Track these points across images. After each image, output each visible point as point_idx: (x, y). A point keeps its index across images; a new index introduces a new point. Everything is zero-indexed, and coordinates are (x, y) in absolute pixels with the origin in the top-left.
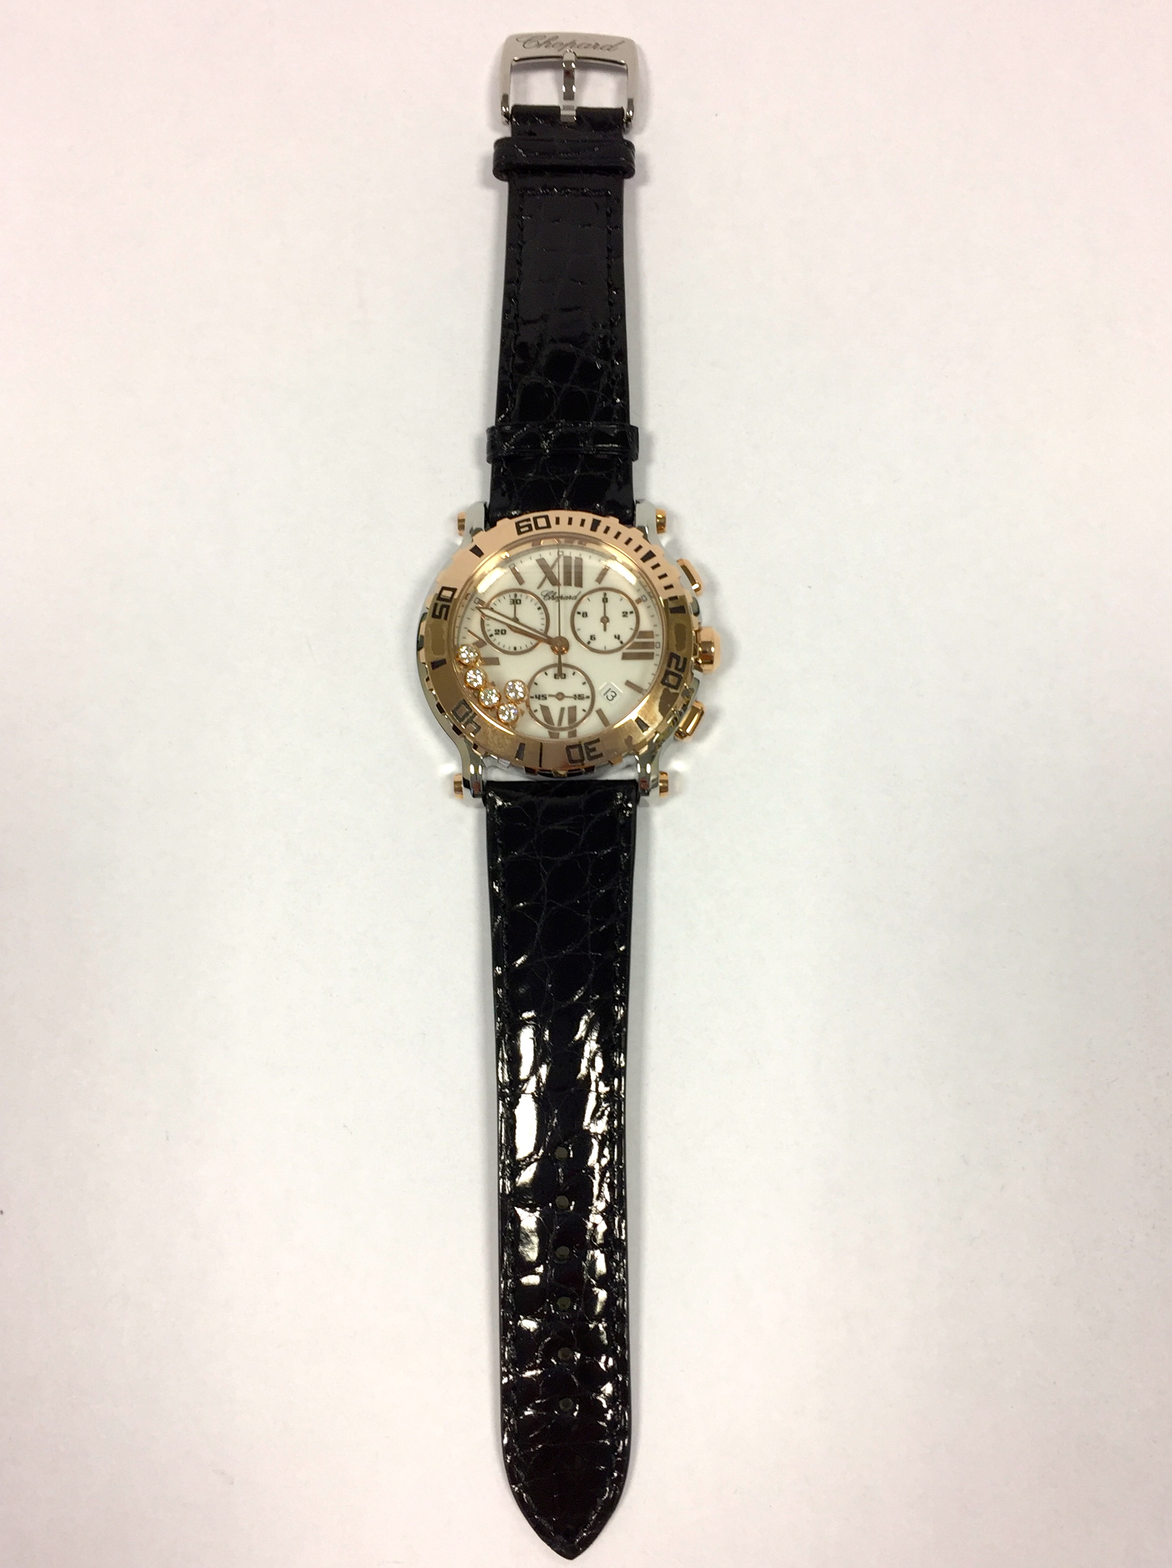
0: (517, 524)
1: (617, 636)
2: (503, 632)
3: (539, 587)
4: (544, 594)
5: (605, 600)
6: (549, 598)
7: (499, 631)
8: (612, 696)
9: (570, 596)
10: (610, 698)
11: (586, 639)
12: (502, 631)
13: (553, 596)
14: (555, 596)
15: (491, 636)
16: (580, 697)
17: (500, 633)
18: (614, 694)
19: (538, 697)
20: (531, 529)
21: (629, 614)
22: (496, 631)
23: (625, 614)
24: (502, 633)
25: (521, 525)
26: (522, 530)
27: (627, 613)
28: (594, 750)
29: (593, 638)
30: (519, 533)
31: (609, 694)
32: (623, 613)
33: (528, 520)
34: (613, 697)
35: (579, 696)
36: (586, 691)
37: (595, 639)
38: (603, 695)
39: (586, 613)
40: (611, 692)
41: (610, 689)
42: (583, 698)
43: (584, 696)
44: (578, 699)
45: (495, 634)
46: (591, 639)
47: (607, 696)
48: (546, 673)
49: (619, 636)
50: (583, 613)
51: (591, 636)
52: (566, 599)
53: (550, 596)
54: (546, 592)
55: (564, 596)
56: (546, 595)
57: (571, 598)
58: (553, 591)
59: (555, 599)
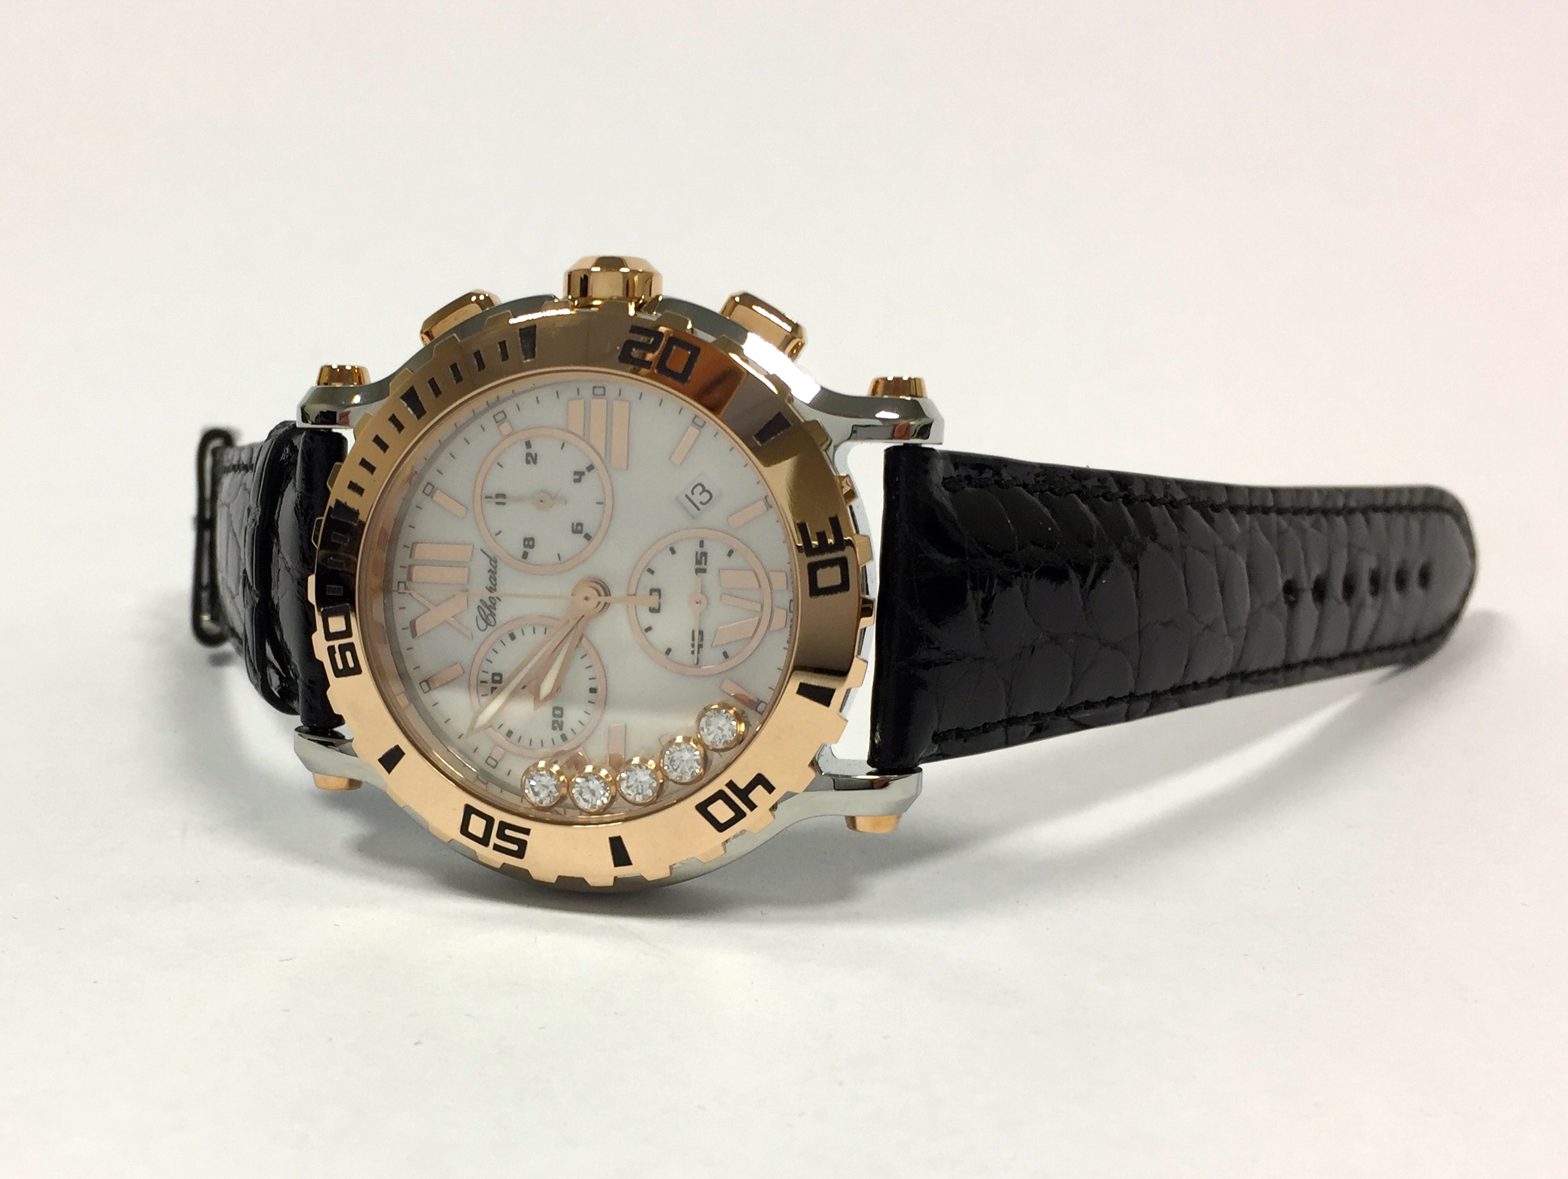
0: (338, 673)
1: (577, 477)
2: (558, 712)
3: (468, 634)
4: (482, 624)
5: (500, 498)
6: (493, 615)
7: (554, 722)
8: (701, 494)
9: (490, 571)
10: (706, 496)
11: (580, 543)
12: (554, 715)
13: (488, 607)
14: (489, 603)
15: (564, 738)
16: (701, 559)
17: (559, 720)
18: (700, 489)
19: (697, 648)
20: (351, 647)
21: (529, 451)
22: (554, 728)
23: (531, 459)
24: (561, 716)
25: (340, 666)
26: (351, 664)
27: (528, 455)
29: (579, 528)
30: (357, 670)
31: (697, 498)
32: (528, 462)
33: (331, 650)
34: (704, 490)
35: (698, 562)
37: (580, 524)
38: (699, 509)
39: (525, 539)
40: (693, 493)
41: (687, 496)
42: (704, 554)
43: (700, 550)
44: (705, 564)
45: (561, 729)
46: (580, 532)
47: (701, 503)
48: (649, 629)
49: (576, 473)
50: (525, 546)
51: (574, 532)
52: (495, 580)
53: (487, 612)
54: (480, 619)
55: (489, 585)
56: (486, 622)
57: (493, 569)
58: (479, 607)
59: (494, 602)
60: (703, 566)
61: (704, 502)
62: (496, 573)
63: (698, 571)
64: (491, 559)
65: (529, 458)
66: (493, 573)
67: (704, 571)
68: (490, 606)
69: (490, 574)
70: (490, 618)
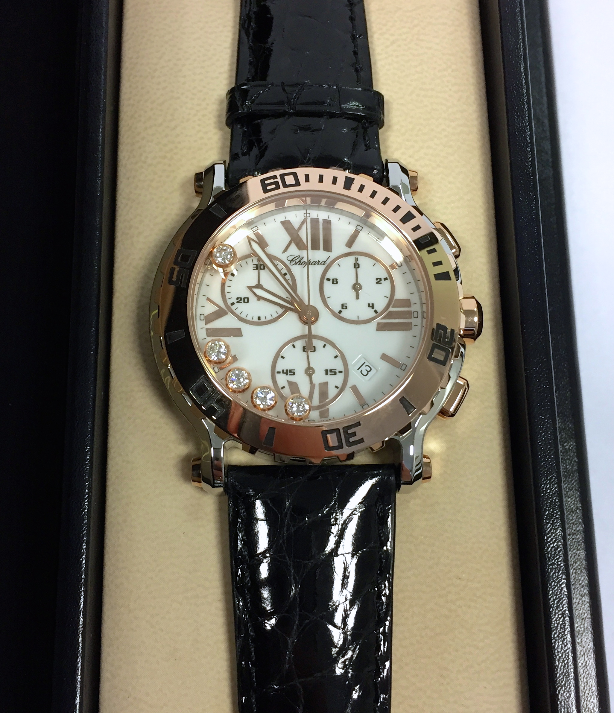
0: (263, 181)
1: (371, 305)
2: (246, 300)
3: (285, 251)
4: (290, 259)
5: (357, 266)
6: (296, 263)
7: (241, 298)
8: (366, 370)
9: (319, 261)
10: (365, 373)
11: (337, 308)
12: (244, 298)
13: (299, 261)
14: (302, 261)
15: (233, 304)
16: (333, 372)
17: (242, 301)
18: (369, 369)
19: (286, 372)
20: (278, 187)
21: (383, 280)
22: (237, 299)
23: (379, 281)
24: (244, 302)
25: (267, 182)
26: (268, 188)
27: (381, 279)
28: (354, 434)
29: (344, 307)
30: (265, 191)
31: (364, 368)
32: (377, 279)
33: (275, 177)
34: (368, 372)
35: (331, 371)
36: (338, 365)
37: (346, 308)
38: (358, 369)
39: (337, 279)
40: (366, 366)
41: (365, 363)
42: (335, 373)
43: (337, 371)
44: (330, 374)
45: (238, 302)
46: (343, 308)
47: (361, 371)
48: (294, 346)
49: (373, 304)
50: (333, 279)
51: (343, 305)
52: (314, 264)
53: (297, 261)
54: (293, 257)
55: (312, 261)
56: (292, 260)
57: (320, 263)
58: (300, 256)
59: (303, 264)
60: (329, 373)
61: (362, 372)
62: (318, 264)
63: (326, 371)
65: (379, 280)
67: (327, 374)
68: (300, 262)
69: (317, 262)
70: (295, 262)
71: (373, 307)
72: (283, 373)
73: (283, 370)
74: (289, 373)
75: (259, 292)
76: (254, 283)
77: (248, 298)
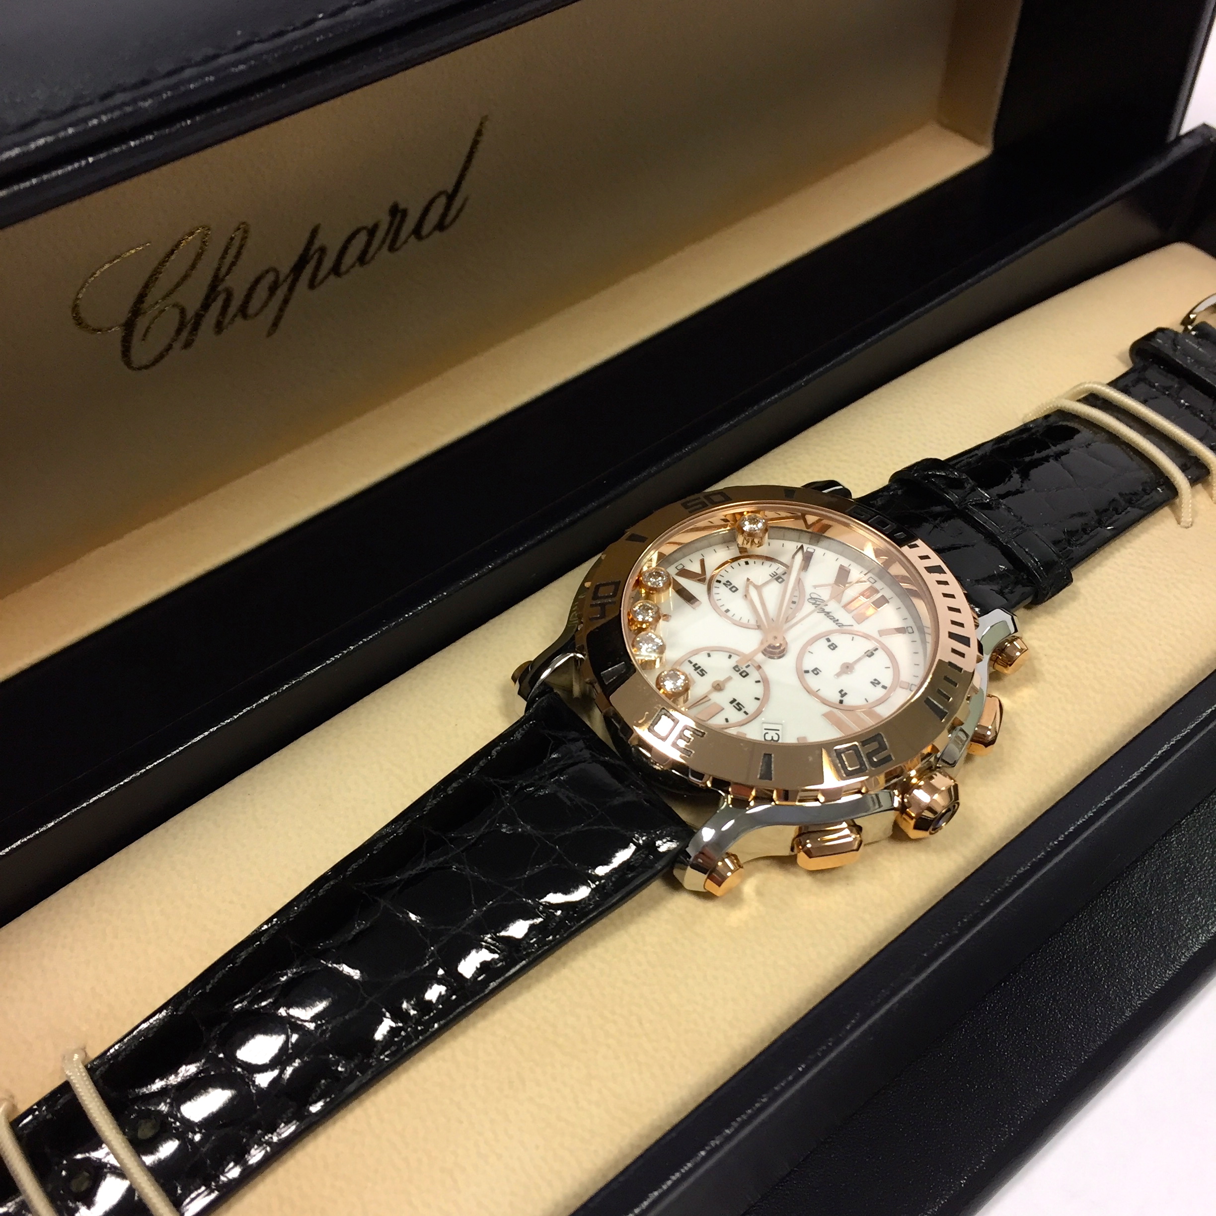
1: (843, 693)
2: (734, 589)
3: (815, 587)
4: (814, 596)
5: (870, 654)
6: (813, 604)
7: (731, 584)
8: (772, 737)
11: (808, 665)
12: (734, 587)
14: (822, 607)
15: (718, 581)
16: (739, 707)
17: (729, 587)
18: (776, 738)
19: (696, 667)
21: (881, 685)
22: (728, 582)
24: (730, 589)
27: (879, 683)
29: (815, 672)
31: (772, 733)
32: (875, 680)
34: (773, 740)
35: (738, 704)
36: (751, 706)
37: (817, 674)
38: (765, 729)
39: (836, 647)
40: (776, 734)
41: (778, 730)
42: (740, 710)
43: (744, 710)
44: (734, 706)
45: (724, 584)
46: (813, 671)
47: (767, 733)
48: (730, 657)
49: (846, 694)
50: (833, 644)
51: (816, 669)
52: (830, 619)
53: (818, 603)
54: (819, 597)
55: (831, 614)
56: (814, 598)
58: (825, 602)
59: (820, 609)
60: (734, 704)
61: (766, 735)
62: (834, 622)
63: (734, 700)
64: (843, 625)
65: (876, 682)
66: (836, 621)
67: (731, 702)
68: (820, 606)
69: (836, 619)
70: (814, 602)
71: (843, 696)
72: (694, 666)
73: (696, 664)
74: (698, 671)
75: (753, 593)
76: (759, 582)
77: (737, 589)
